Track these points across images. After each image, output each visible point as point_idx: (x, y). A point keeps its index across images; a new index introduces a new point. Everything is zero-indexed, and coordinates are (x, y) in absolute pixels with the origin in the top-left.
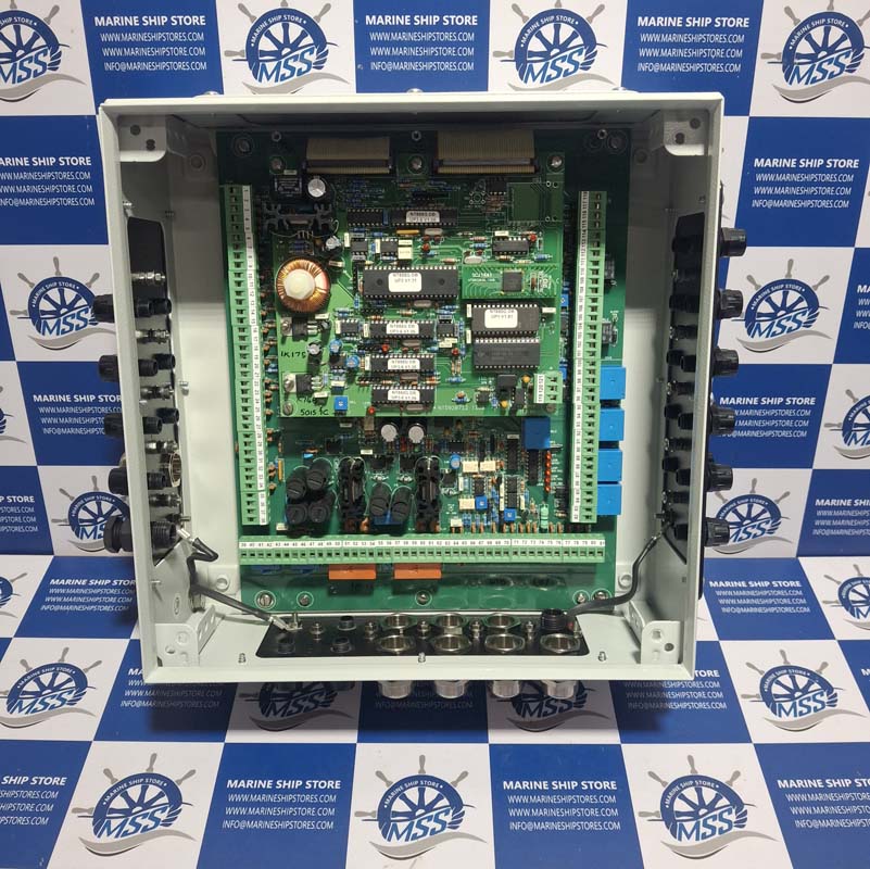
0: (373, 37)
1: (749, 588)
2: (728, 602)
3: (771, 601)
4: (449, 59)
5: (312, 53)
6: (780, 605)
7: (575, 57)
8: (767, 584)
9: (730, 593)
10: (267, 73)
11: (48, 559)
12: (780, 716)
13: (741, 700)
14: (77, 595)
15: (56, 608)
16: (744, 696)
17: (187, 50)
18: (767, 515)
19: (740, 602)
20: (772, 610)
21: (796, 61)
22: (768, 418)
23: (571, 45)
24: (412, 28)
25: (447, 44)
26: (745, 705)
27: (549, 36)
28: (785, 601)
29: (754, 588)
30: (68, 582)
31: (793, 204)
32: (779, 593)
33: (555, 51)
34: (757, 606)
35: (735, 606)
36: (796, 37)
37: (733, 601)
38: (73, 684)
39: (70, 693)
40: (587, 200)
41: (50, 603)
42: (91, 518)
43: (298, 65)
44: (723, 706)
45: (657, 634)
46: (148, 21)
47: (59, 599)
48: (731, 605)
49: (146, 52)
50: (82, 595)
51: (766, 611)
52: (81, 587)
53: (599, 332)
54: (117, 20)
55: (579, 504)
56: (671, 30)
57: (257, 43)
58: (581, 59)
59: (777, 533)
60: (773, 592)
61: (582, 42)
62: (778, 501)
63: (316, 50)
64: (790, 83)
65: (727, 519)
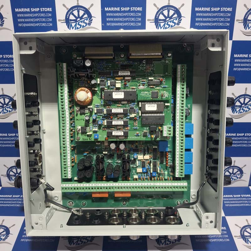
1: (234, 197)
2: (227, 202)
3: (241, 202)
4: (133, 22)
5: (87, 20)
6: (244, 203)
7: (175, 21)
8: (239, 196)
9: (228, 199)
10: (72, 27)
12: (248, 244)
13: (234, 238)
14: (9, 201)
16: (235, 236)
17: (46, 19)
18: (239, 172)
19: (231, 202)
20: (242, 205)
21: (248, 22)
22: (239, 140)
23: (173, 17)
24: (120, 12)
25: (132, 17)
26: (235, 239)
27: (166, 14)
28: (246, 202)
29: (235, 197)
30: (6, 196)
31: (247, 69)
32: (244, 199)
33: (168, 19)
34: (237, 204)
35: (229, 204)
36: (248, 14)
37: (229, 202)
38: (5, 233)
39: (4, 236)
40: (180, 68)
42: (14, 174)
43: (82, 24)
44: (228, 240)
45: (207, 217)
46: (33, 10)
48: (228, 204)
49: (32, 20)
50: (10, 201)
51: (240, 205)
52: (10, 198)
53: (184, 112)
54: (22, 10)
55: (178, 171)
56: (206, 12)
57: (69, 17)
58: (176, 22)
59: (242, 179)
60: (242, 199)
61: (177, 16)
62: (242, 168)
63: (88, 19)
64: (246, 29)
65: (226, 174)
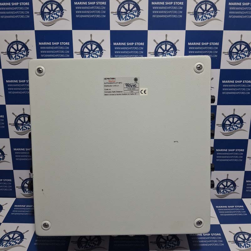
0: (115, 48)
1: (228, 208)
2: (222, 212)
3: (235, 212)
4: (136, 54)
5: (98, 53)
6: (238, 213)
7: (171, 54)
8: (233, 207)
9: (222, 210)
11: (14, 199)
12: (241, 248)
14: (22, 210)
15: (16, 214)
16: (229, 242)
17: (64, 51)
18: (232, 185)
19: (226, 212)
20: (236, 214)
21: (233, 54)
22: (230, 155)
24: (126, 46)
25: (136, 50)
26: (229, 244)
27: (164, 48)
28: (239, 212)
29: (230, 208)
30: (20, 206)
31: (234, 93)
32: (237, 209)
33: (166, 52)
34: (231, 213)
35: (224, 213)
36: (232, 48)
38: (19, 238)
39: (18, 240)
41: (14, 212)
43: (95, 56)
44: (223, 245)
46: (53, 44)
47: (17, 211)
48: (223, 213)
49: (53, 52)
50: (24, 210)
51: (234, 215)
52: (24, 207)
54: (45, 43)
56: (197, 46)
57: (84, 50)
58: (173, 54)
59: (235, 191)
60: (235, 209)
61: (173, 50)
62: (235, 181)
63: (100, 52)
64: (231, 60)
65: (220, 187)
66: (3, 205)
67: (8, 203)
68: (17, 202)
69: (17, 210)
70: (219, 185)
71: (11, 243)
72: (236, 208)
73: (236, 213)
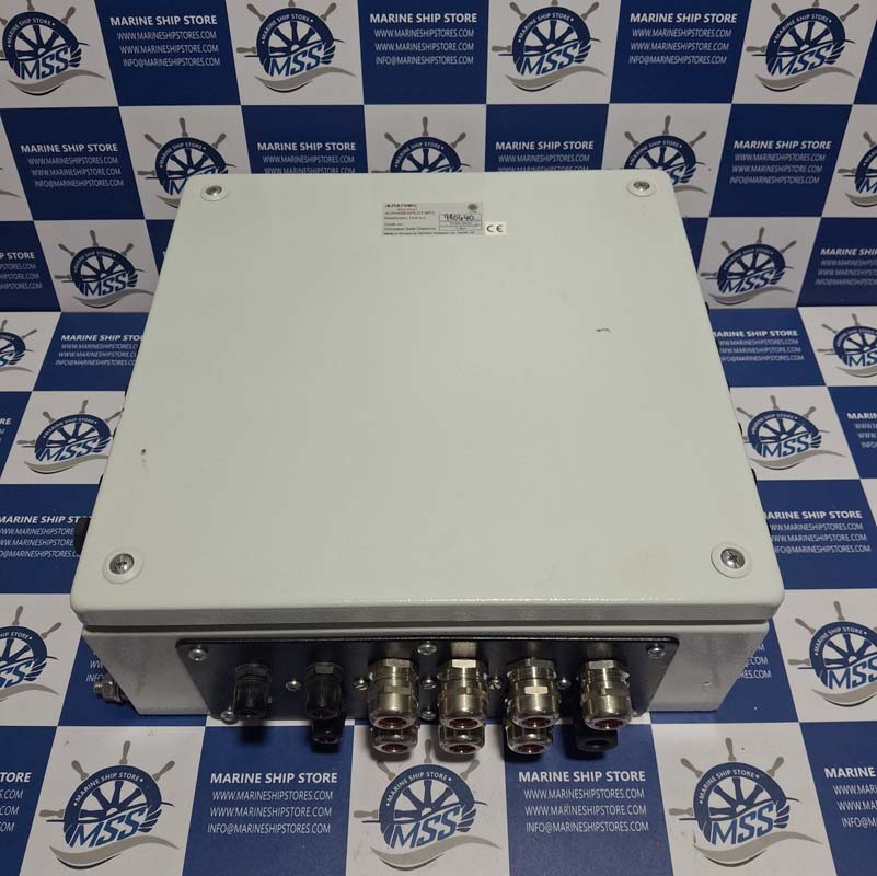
5: (319, 49)
10: (277, 68)
11: (57, 315)
15: (71, 363)
21: (779, 53)
27: (546, 32)
33: (551, 46)
36: (781, 32)
41: (63, 358)
43: (307, 60)
47: (72, 354)
57: (267, 41)
61: (576, 38)
63: (323, 47)
64: (772, 74)
65: (731, 270)
66: (24, 337)
67: (38, 328)
68: (68, 324)
69: (72, 350)
70: (727, 265)
71: (73, 448)
72: (773, 338)
73: (768, 354)
